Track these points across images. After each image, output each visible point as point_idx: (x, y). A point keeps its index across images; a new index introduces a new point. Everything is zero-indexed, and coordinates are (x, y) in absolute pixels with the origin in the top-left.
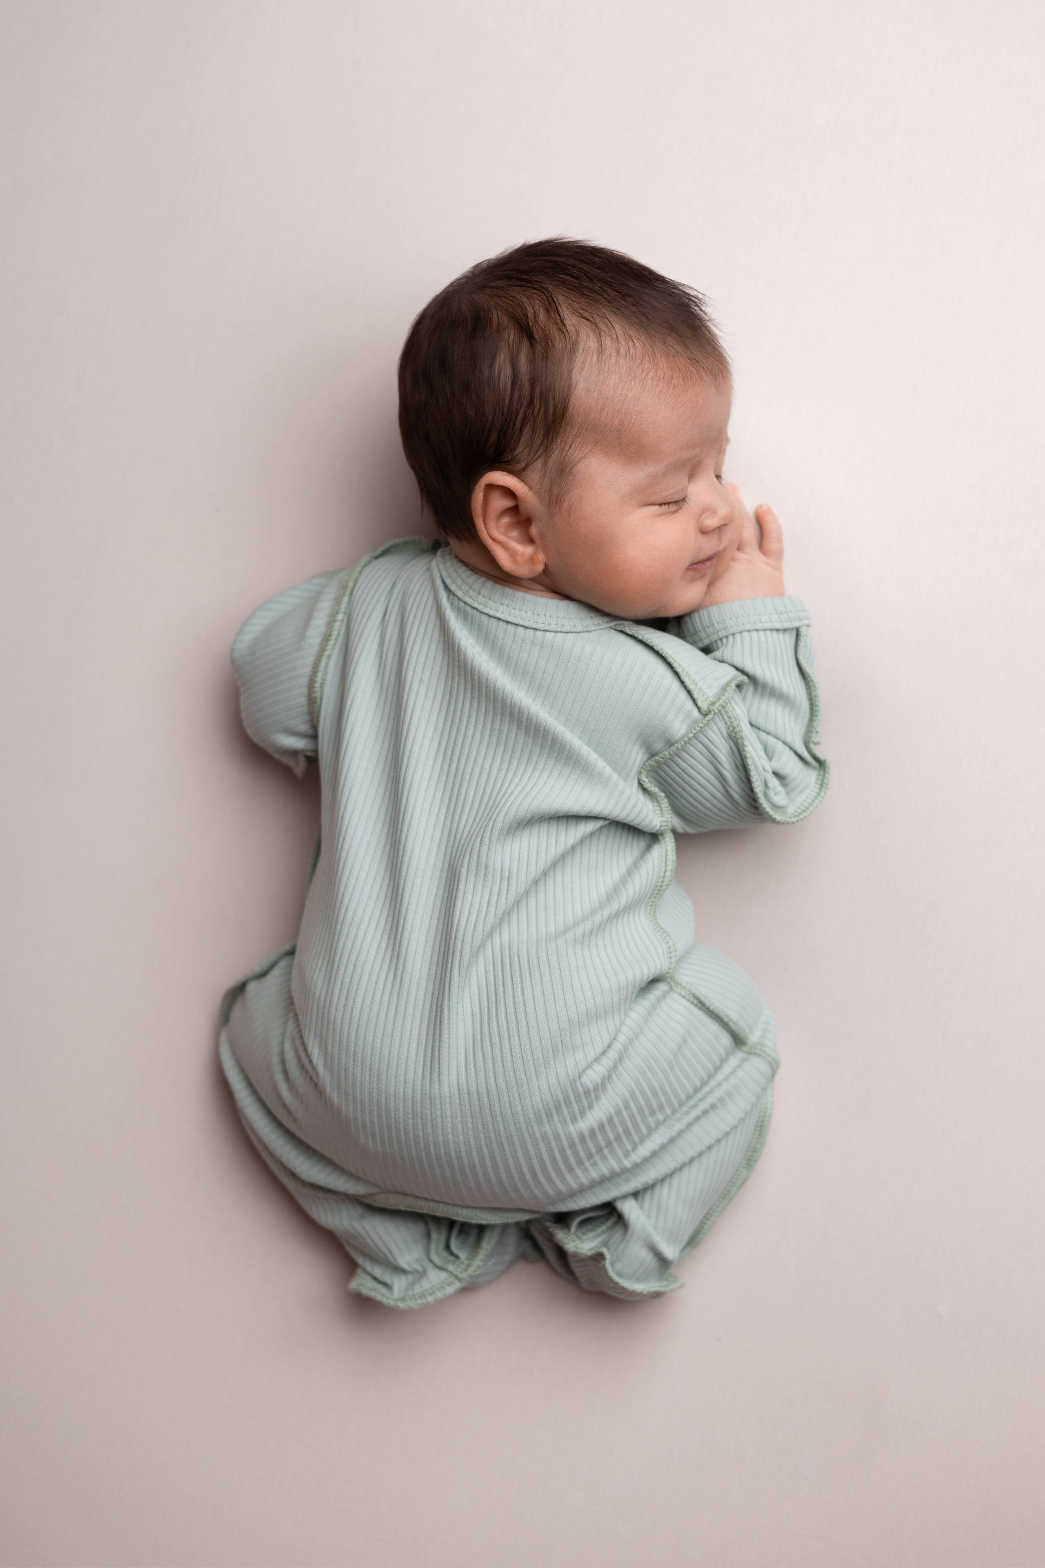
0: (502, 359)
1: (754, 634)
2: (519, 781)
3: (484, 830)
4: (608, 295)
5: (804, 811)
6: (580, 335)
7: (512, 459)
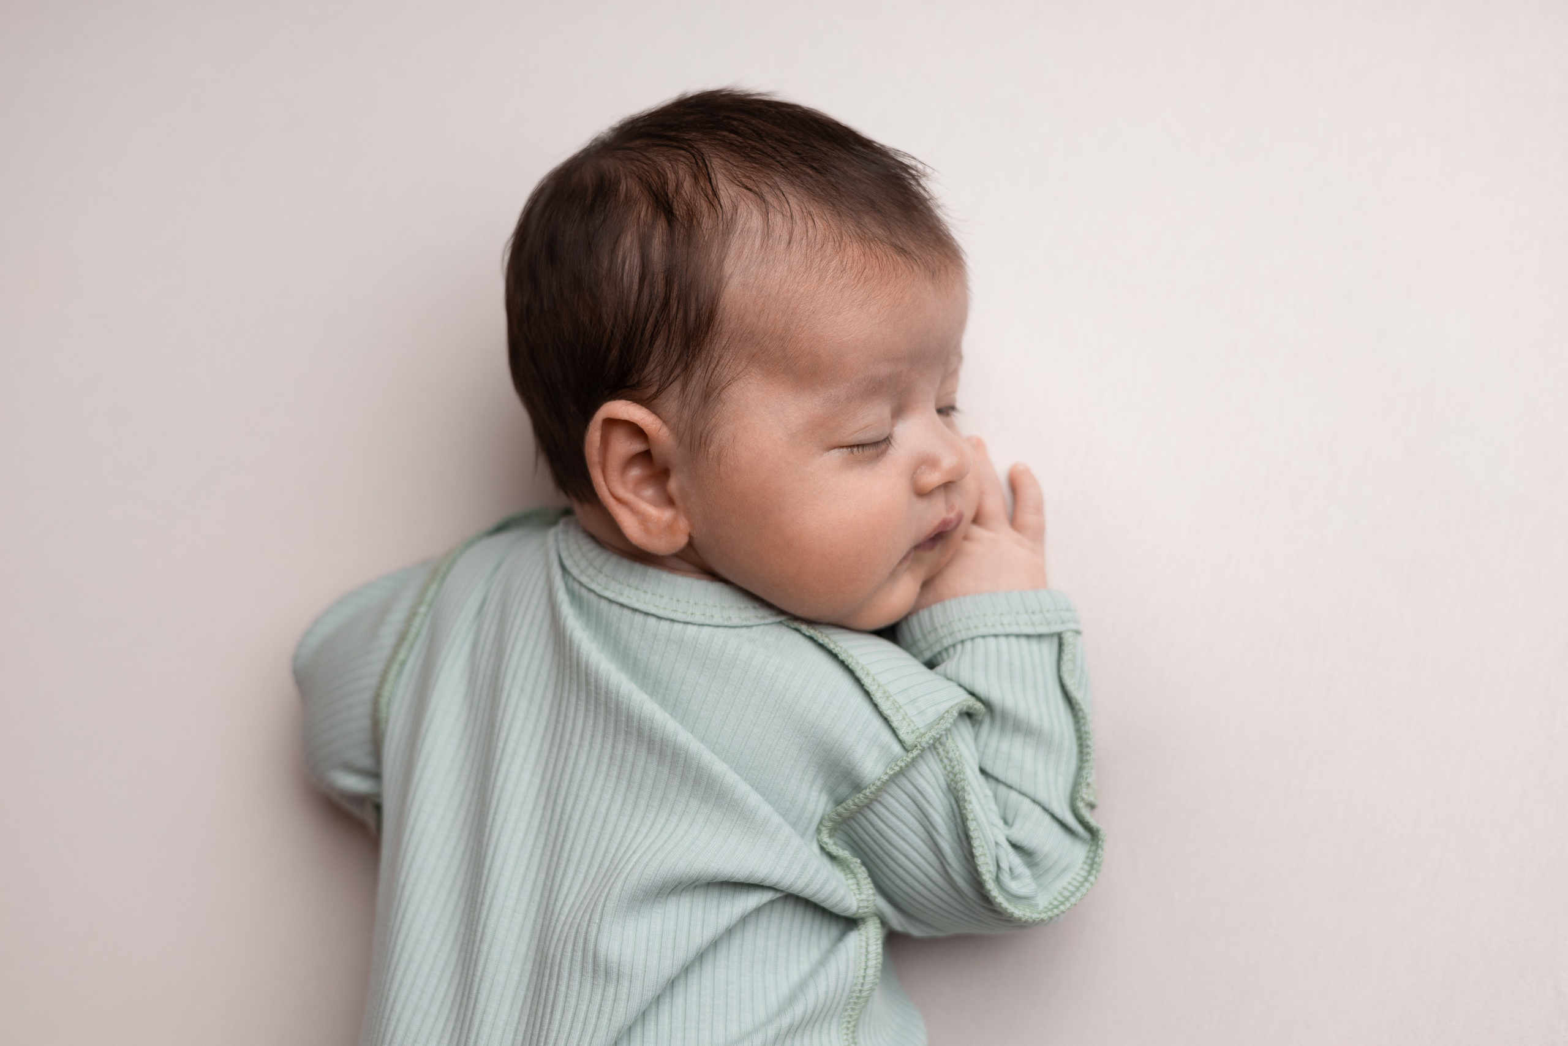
0: (629, 242)
1: (992, 641)
2: (648, 832)
3: (595, 903)
4: (783, 157)
5: (1062, 903)
6: (739, 211)
7: (638, 383)
